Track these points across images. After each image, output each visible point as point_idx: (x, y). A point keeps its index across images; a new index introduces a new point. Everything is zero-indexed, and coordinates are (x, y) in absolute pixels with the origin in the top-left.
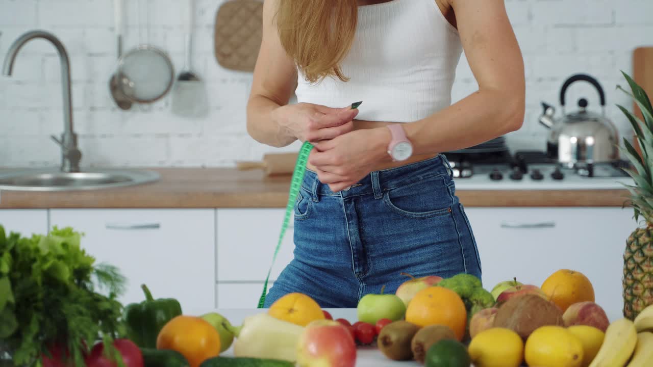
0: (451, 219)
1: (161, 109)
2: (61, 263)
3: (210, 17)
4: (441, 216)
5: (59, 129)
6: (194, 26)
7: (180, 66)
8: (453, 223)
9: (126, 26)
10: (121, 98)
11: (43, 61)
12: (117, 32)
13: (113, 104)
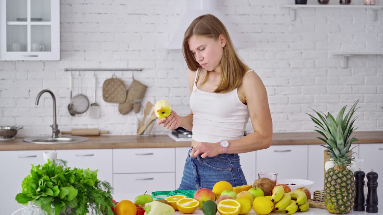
0: (231, 172)
1: (85, 116)
2: (90, 180)
3: (101, 85)
4: (227, 171)
5: (52, 123)
6: (97, 88)
7: (92, 101)
8: (232, 174)
9: (73, 87)
10: (72, 112)
11: (44, 100)
12: (70, 90)
13: (69, 114)
